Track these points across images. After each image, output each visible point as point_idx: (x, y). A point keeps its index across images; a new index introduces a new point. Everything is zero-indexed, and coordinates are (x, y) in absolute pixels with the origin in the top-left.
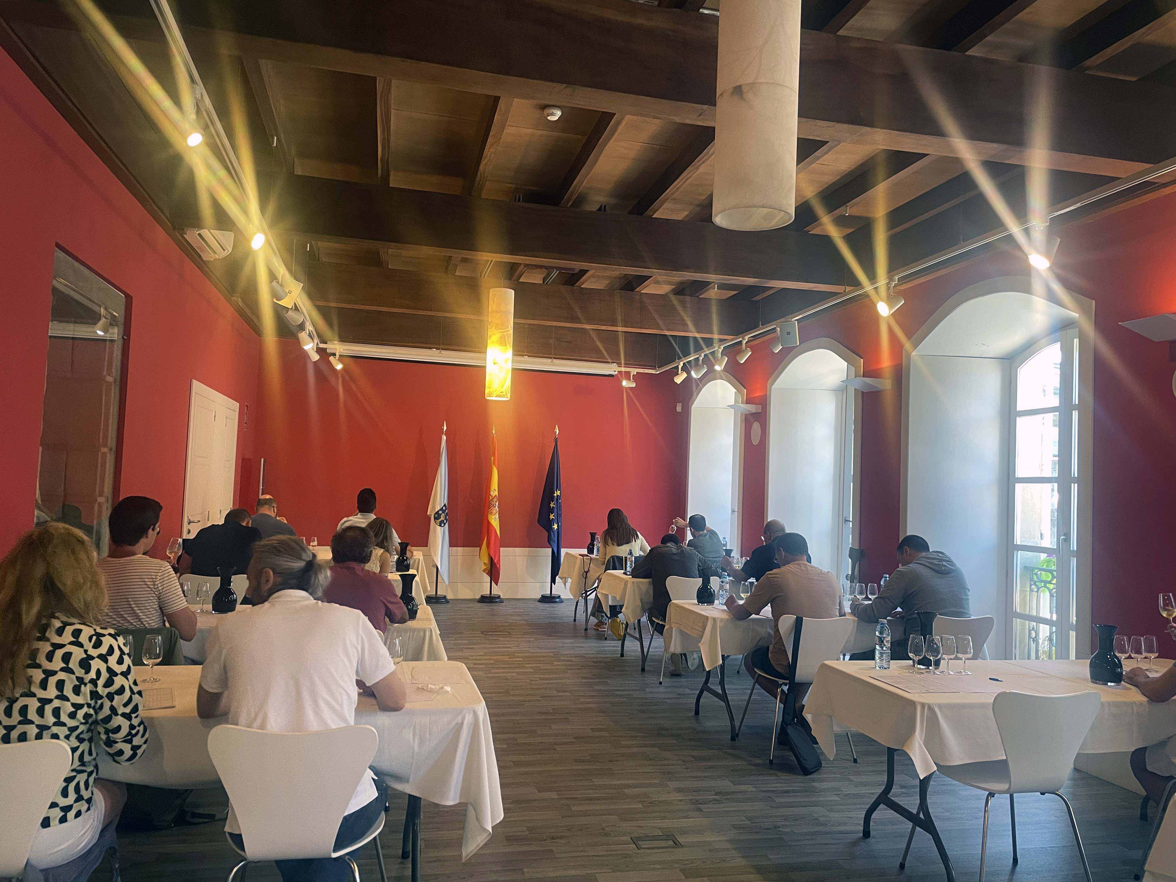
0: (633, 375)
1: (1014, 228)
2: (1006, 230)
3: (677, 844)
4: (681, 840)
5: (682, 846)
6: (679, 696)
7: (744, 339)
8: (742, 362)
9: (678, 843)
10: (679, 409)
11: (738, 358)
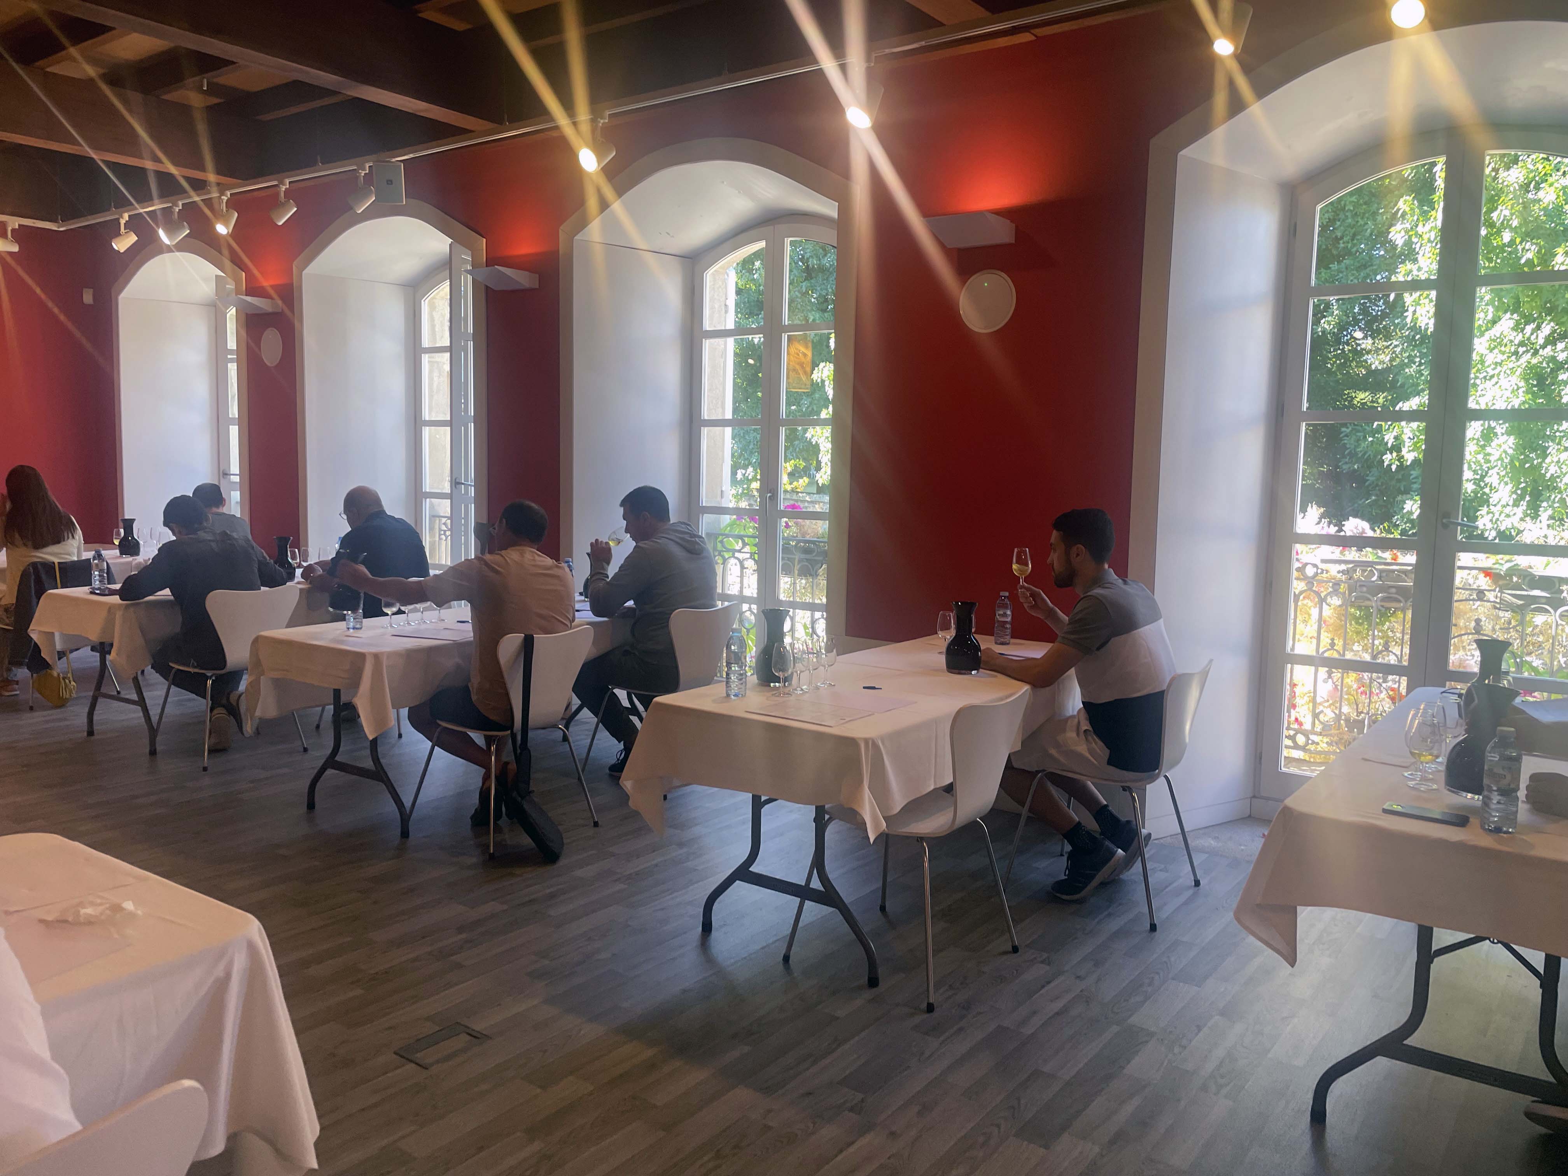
0: (13, 230)
1: (827, 63)
2: (815, 61)
3: (476, 1037)
4: (479, 1026)
5: (488, 1037)
6: (252, 785)
7: (282, 182)
8: (280, 223)
9: (478, 1035)
10: (88, 297)
11: (273, 216)
